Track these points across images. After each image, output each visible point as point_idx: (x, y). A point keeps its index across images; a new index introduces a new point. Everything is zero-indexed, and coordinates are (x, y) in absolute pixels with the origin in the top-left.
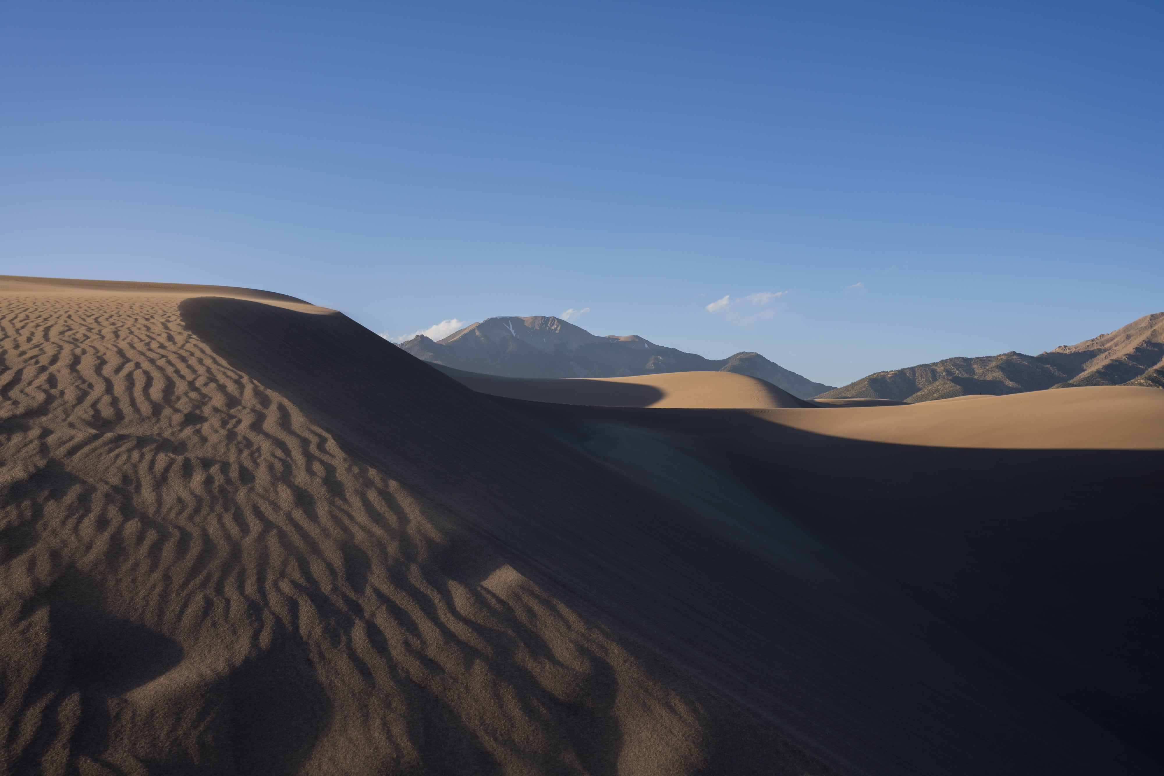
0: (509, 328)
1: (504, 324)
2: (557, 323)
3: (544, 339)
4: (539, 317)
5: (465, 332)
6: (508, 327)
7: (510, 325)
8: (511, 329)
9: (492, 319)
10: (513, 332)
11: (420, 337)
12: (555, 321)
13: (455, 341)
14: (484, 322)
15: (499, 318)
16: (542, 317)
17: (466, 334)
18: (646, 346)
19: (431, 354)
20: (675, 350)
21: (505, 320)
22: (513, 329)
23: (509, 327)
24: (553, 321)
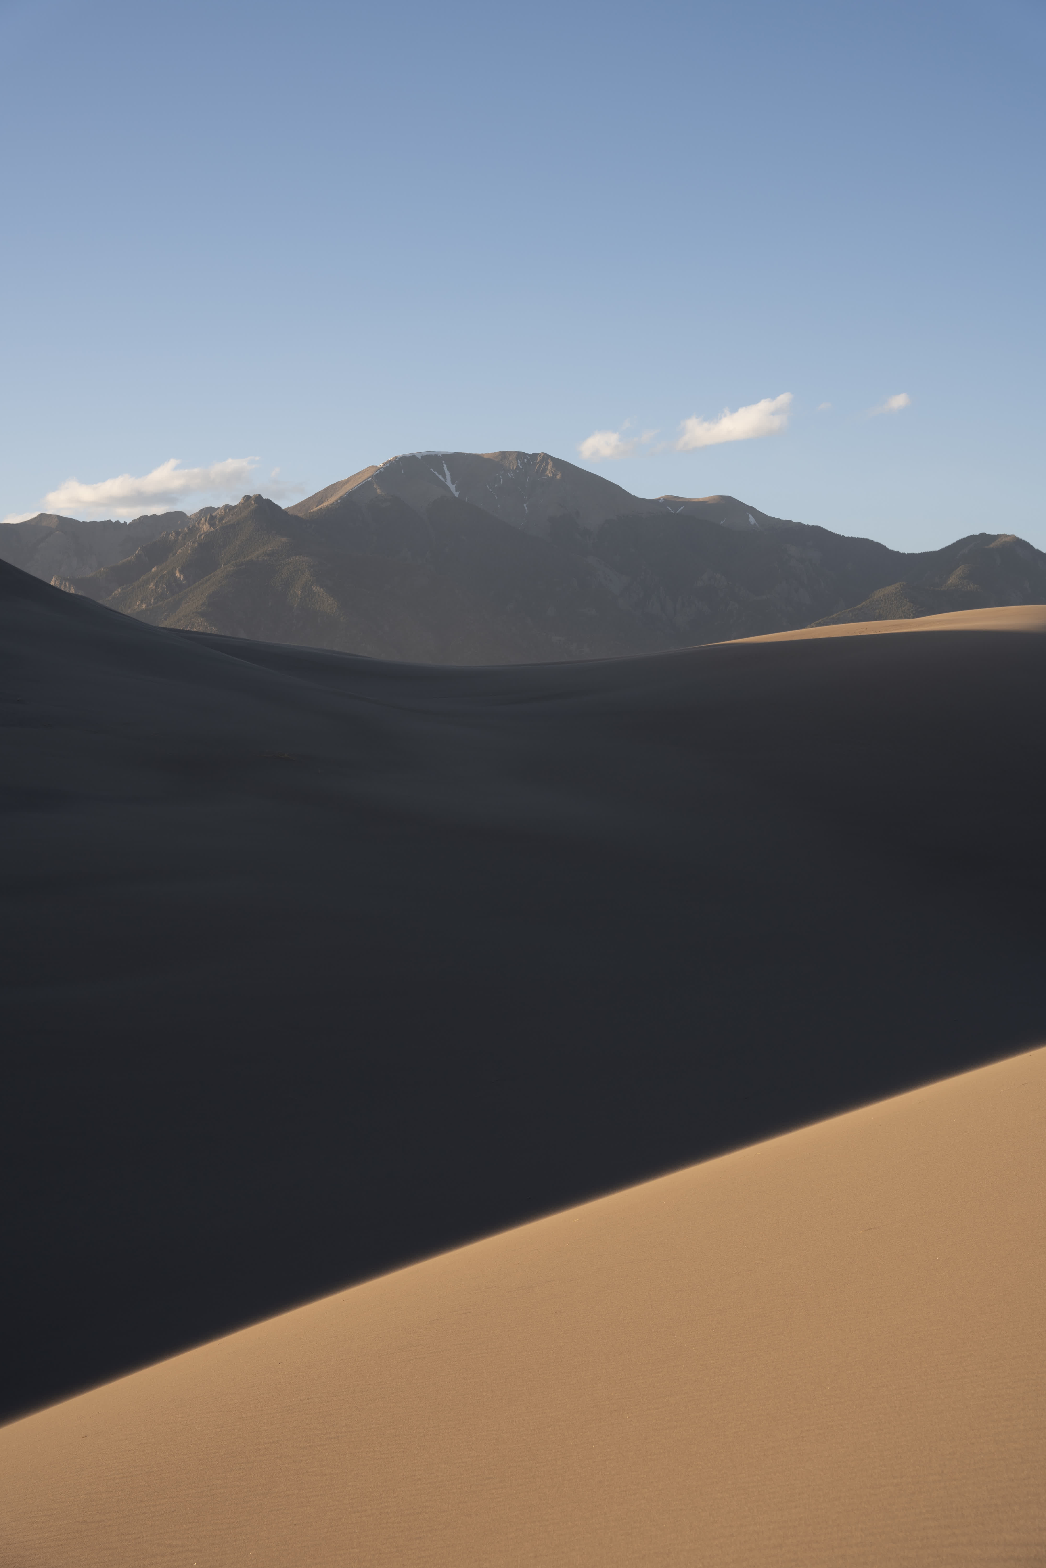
0: (443, 480)
1: (432, 470)
2: (553, 467)
3: (525, 505)
4: (511, 453)
5: (348, 488)
6: (440, 477)
7: (444, 473)
8: (449, 483)
9: (403, 458)
10: (453, 488)
11: (254, 501)
12: (547, 464)
13: (328, 509)
14: (388, 465)
15: (420, 457)
16: (519, 453)
17: (351, 494)
18: (752, 520)
19: (284, 539)
20: (818, 530)
21: (432, 461)
22: (453, 483)
23: (444, 476)
24: (544, 464)
